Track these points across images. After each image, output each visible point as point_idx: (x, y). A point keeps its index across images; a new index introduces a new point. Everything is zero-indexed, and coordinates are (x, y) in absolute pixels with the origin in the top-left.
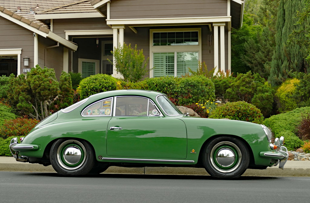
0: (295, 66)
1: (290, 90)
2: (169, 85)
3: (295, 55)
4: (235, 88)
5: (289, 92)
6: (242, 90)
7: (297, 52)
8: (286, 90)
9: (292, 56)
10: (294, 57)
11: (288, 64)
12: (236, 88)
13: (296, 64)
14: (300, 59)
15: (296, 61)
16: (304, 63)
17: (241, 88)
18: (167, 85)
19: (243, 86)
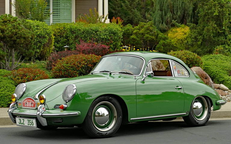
0: (178, 17)
1: (180, 37)
2: (96, 32)
3: (178, 8)
4: (138, 35)
5: (179, 39)
6: (147, 37)
7: (180, 6)
8: (175, 37)
9: (175, 9)
10: (177, 9)
11: (172, 15)
12: (140, 35)
13: (179, 15)
14: (182, 12)
15: (179, 13)
16: (185, 15)
17: (147, 35)
18: (94, 32)
19: (147, 34)
